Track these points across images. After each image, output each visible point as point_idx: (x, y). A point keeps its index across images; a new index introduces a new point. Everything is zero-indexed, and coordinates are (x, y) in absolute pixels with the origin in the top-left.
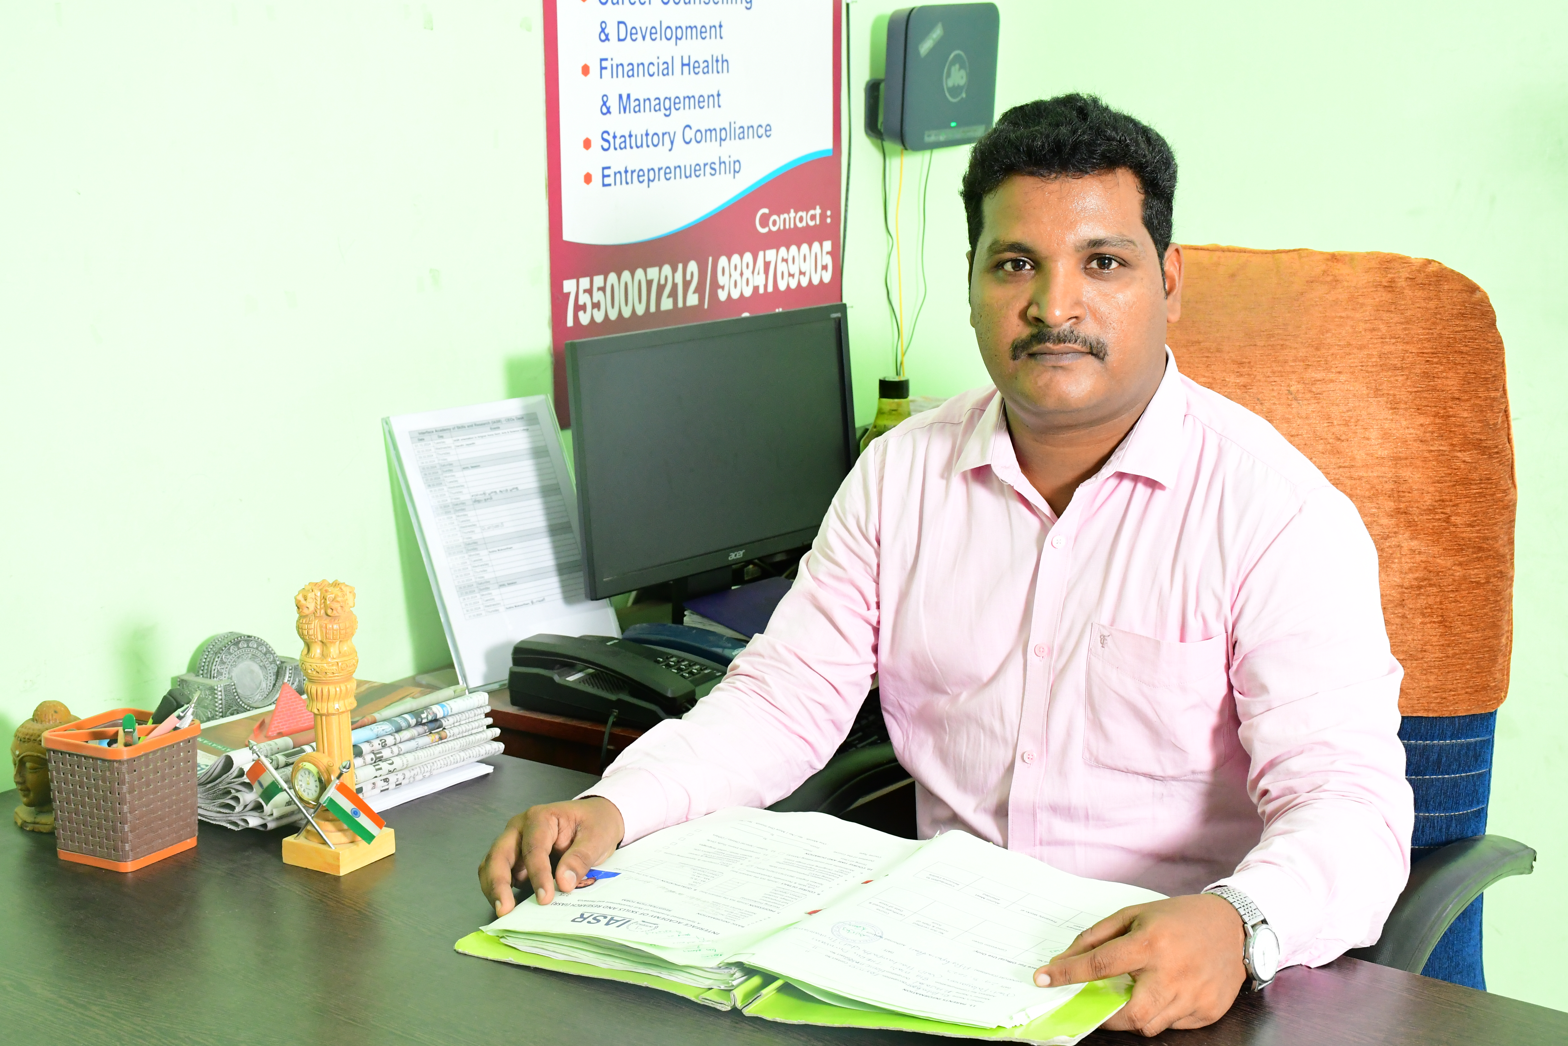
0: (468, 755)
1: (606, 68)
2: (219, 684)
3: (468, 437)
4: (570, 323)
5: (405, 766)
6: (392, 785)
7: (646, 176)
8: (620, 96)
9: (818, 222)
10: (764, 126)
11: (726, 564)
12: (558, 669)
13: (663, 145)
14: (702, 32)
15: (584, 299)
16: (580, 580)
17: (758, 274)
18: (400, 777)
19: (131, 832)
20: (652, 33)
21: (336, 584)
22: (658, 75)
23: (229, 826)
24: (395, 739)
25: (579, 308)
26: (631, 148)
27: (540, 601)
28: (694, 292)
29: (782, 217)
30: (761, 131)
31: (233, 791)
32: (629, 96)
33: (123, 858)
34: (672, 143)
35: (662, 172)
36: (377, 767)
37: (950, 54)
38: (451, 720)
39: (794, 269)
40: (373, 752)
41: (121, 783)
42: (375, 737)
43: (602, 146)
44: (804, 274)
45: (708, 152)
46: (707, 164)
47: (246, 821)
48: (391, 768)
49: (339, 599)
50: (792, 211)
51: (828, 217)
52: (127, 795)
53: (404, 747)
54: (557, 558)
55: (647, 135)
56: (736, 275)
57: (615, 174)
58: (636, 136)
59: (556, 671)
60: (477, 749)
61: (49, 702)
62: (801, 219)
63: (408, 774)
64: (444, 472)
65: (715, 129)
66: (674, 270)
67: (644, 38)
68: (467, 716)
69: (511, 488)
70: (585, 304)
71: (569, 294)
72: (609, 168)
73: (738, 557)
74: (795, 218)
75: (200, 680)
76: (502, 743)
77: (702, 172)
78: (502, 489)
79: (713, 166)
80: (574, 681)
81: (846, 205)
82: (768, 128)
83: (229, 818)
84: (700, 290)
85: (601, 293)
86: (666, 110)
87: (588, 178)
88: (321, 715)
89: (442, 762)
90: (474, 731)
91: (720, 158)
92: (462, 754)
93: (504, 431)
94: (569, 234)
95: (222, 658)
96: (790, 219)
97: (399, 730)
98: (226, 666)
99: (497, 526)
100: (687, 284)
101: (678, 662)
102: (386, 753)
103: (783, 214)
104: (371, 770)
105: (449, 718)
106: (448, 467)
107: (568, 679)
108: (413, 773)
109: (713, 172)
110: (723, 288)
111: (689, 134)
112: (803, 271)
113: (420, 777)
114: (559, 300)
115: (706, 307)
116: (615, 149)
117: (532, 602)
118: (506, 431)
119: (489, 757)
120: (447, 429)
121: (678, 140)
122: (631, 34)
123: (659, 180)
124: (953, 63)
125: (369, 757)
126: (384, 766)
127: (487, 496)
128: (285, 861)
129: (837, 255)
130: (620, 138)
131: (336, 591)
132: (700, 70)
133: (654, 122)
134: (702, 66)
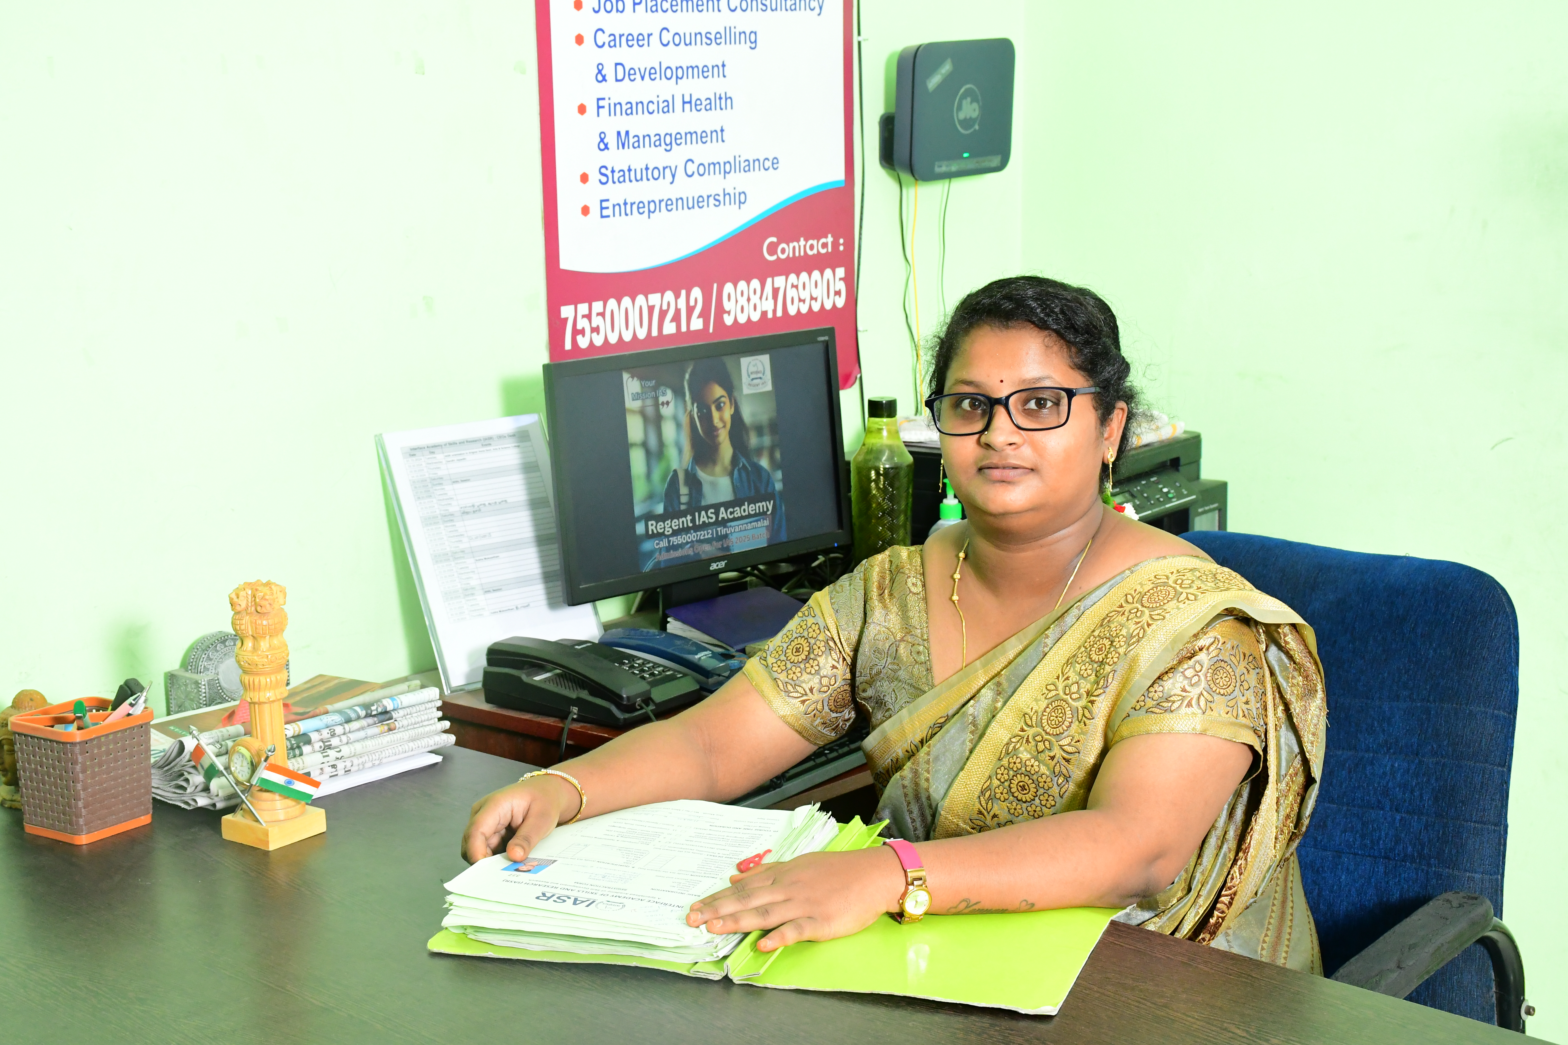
0: (417, 746)
1: (603, 107)
2: (203, 679)
3: (459, 453)
4: (568, 346)
5: (353, 754)
6: (341, 772)
7: (647, 208)
8: (619, 133)
9: (830, 250)
10: (771, 160)
11: (708, 573)
12: (527, 669)
13: (664, 178)
14: (704, 72)
15: (582, 323)
16: (559, 587)
17: (767, 299)
18: (348, 764)
19: (84, 808)
20: (651, 73)
21: (268, 584)
22: (658, 112)
23: (183, 806)
24: (344, 729)
25: (576, 332)
26: (631, 181)
27: (524, 607)
28: (699, 317)
29: (791, 245)
30: (768, 164)
31: (185, 773)
32: (627, 133)
33: (77, 832)
34: (673, 176)
35: (663, 204)
36: (324, 754)
37: (961, 88)
38: (401, 712)
39: (805, 295)
40: (322, 740)
41: (74, 762)
42: (324, 726)
43: (600, 181)
44: (816, 299)
45: (713, 184)
46: (711, 196)
47: (195, 801)
48: (339, 755)
49: (267, 597)
50: (802, 239)
51: (842, 244)
52: (81, 775)
53: (352, 736)
54: (543, 567)
55: (647, 169)
56: (743, 301)
57: (614, 206)
58: (635, 170)
59: (524, 671)
60: (426, 740)
61: (26, 691)
62: (812, 247)
63: (356, 761)
64: (434, 485)
65: (719, 163)
66: (677, 296)
67: (643, 78)
68: (418, 709)
69: (500, 500)
70: (583, 329)
71: (566, 319)
72: (608, 200)
73: (720, 567)
74: (805, 246)
75: (188, 675)
76: (453, 736)
77: (705, 203)
78: (490, 502)
79: (717, 197)
80: (540, 681)
81: (860, 234)
82: (775, 161)
83: (183, 798)
84: (705, 315)
85: (600, 318)
86: (667, 145)
87: (585, 211)
88: (254, 703)
89: (390, 751)
90: (425, 723)
91: (724, 190)
92: (411, 744)
93: (495, 448)
94: (567, 262)
95: (209, 655)
96: (800, 247)
97: (349, 721)
98: (213, 662)
99: (485, 536)
100: (690, 310)
101: (643, 663)
102: (335, 742)
103: (792, 242)
104: (319, 757)
105: (400, 711)
106: (438, 481)
107: (535, 678)
108: (361, 760)
109: (717, 203)
110: (729, 313)
111: (691, 168)
112: (814, 296)
113: (369, 764)
114: (556, 326)
115: (711, 331)
116: (614, 182)
117: (517, 608)
118: (497, 447)
119: (440, 748)
120: (439, 446)
121: (680, 173)
122: (629, 75)
123: (660, 211)
124: (964, 97)
125: (318, 745)
126: (332, 753)
127: (476, 508)
128: (224, 837)
129: (851, 281)
130: (619, 172)
131: (266, 590)
132: (703, 107)
133: (655, 157)
134: (704, 103)
